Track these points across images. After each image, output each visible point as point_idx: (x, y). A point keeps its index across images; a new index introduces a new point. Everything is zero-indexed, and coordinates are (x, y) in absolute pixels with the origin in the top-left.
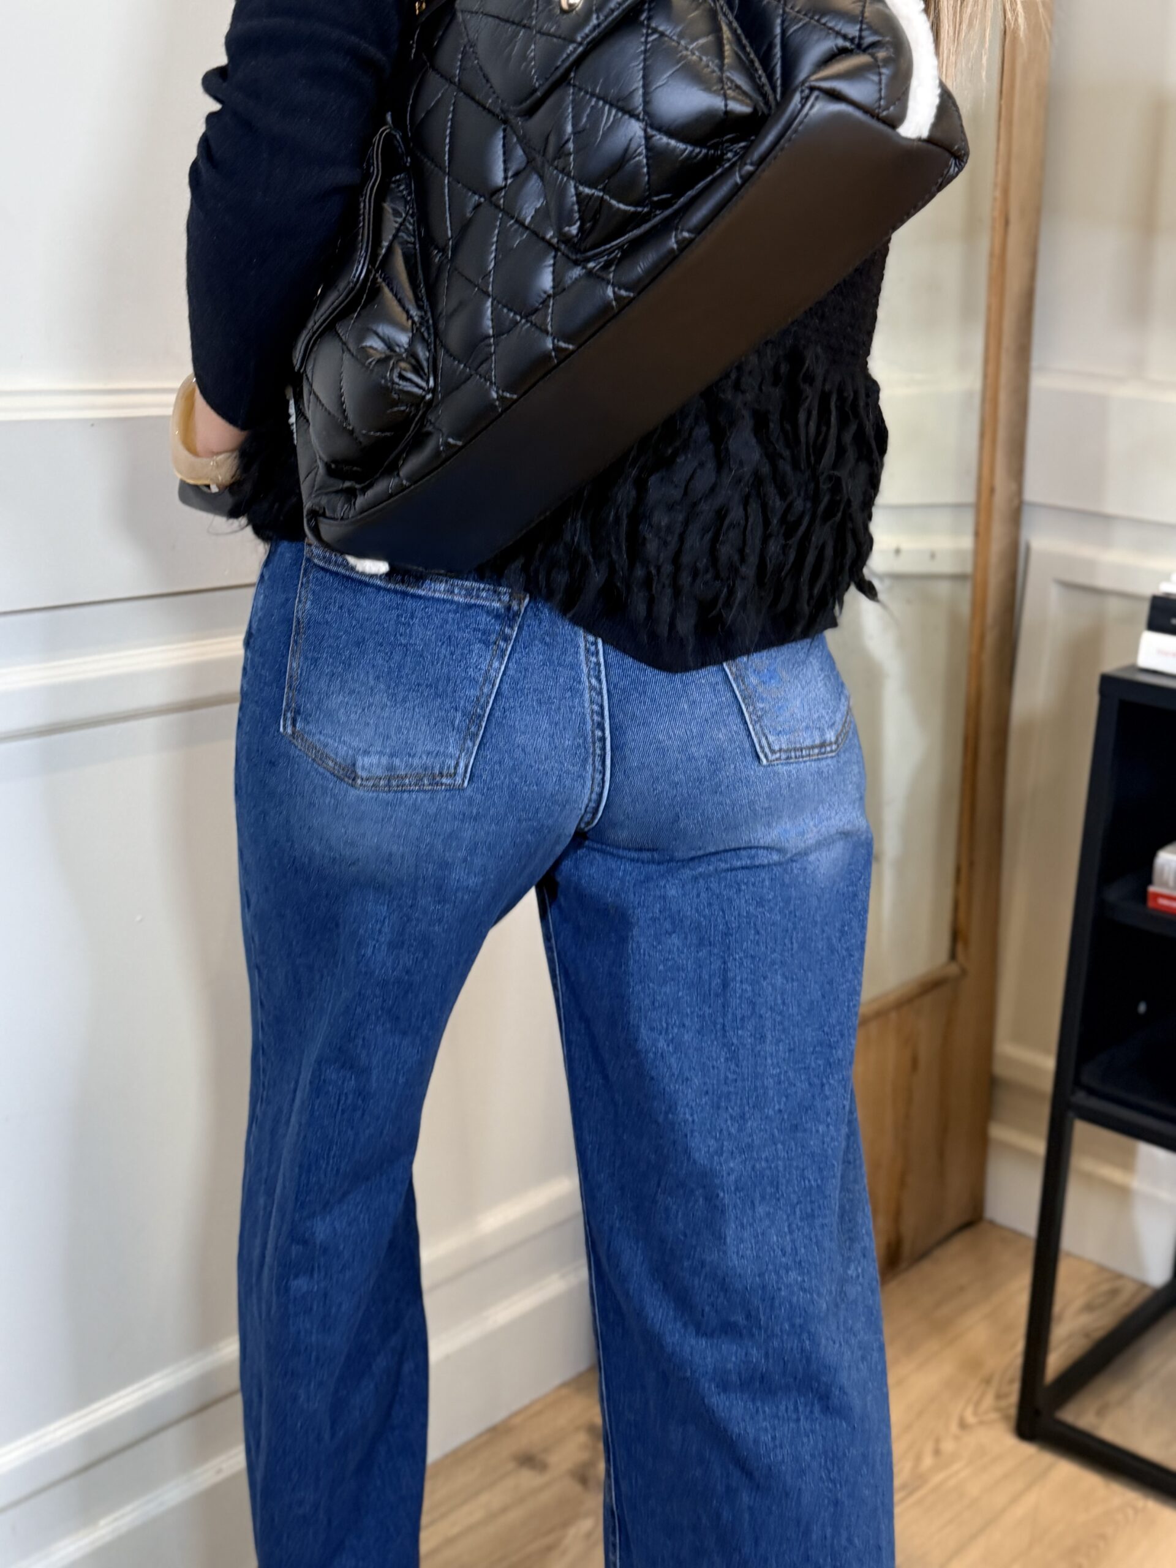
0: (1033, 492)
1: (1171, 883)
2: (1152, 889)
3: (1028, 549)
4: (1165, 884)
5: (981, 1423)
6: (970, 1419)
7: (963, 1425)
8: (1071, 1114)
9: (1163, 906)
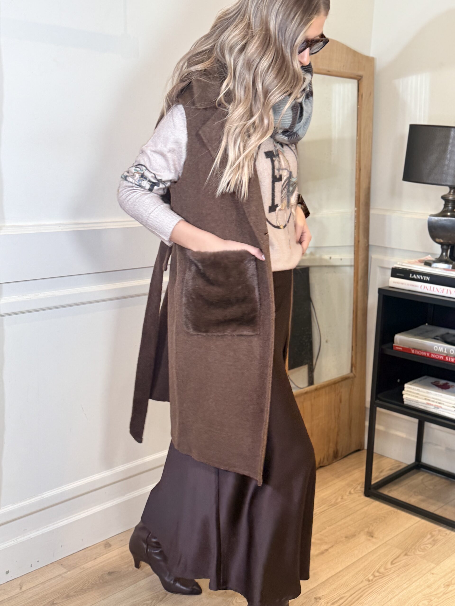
0: (371, 243)
1: (399, 343)
2: (394, 345)
3: (371, 257)
4: (397, 343)
5: (355, 493)
6: (352, 491)
7: (350, 493)
8: (375, 406)
9: (397, 349)
